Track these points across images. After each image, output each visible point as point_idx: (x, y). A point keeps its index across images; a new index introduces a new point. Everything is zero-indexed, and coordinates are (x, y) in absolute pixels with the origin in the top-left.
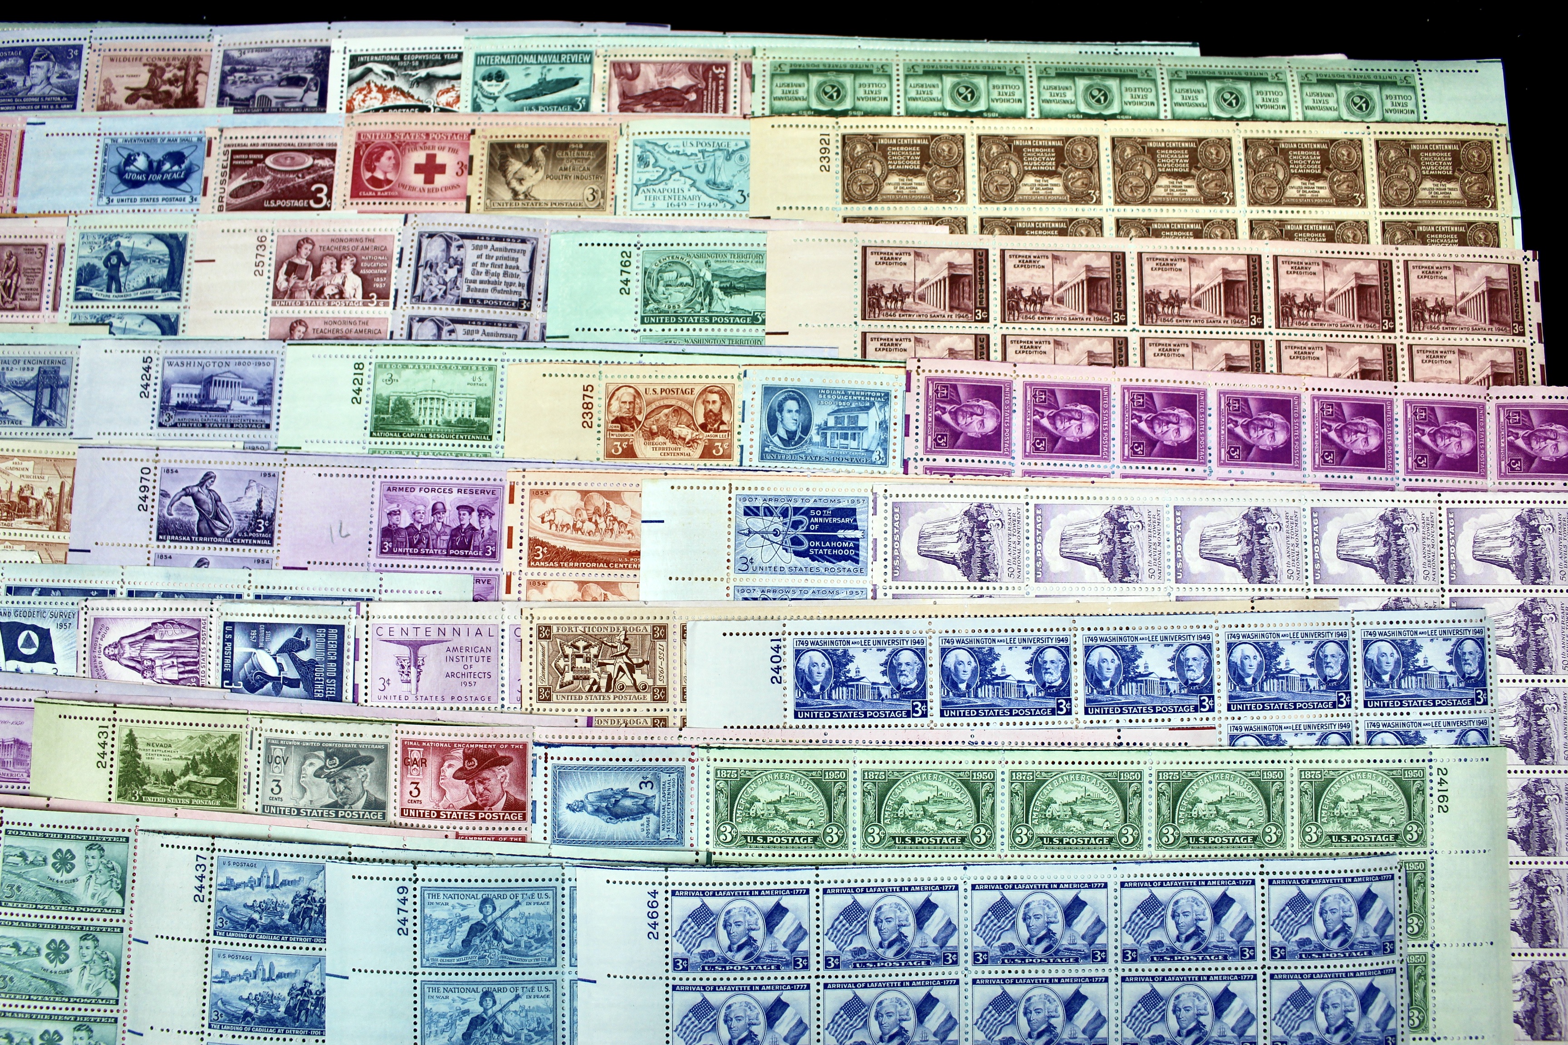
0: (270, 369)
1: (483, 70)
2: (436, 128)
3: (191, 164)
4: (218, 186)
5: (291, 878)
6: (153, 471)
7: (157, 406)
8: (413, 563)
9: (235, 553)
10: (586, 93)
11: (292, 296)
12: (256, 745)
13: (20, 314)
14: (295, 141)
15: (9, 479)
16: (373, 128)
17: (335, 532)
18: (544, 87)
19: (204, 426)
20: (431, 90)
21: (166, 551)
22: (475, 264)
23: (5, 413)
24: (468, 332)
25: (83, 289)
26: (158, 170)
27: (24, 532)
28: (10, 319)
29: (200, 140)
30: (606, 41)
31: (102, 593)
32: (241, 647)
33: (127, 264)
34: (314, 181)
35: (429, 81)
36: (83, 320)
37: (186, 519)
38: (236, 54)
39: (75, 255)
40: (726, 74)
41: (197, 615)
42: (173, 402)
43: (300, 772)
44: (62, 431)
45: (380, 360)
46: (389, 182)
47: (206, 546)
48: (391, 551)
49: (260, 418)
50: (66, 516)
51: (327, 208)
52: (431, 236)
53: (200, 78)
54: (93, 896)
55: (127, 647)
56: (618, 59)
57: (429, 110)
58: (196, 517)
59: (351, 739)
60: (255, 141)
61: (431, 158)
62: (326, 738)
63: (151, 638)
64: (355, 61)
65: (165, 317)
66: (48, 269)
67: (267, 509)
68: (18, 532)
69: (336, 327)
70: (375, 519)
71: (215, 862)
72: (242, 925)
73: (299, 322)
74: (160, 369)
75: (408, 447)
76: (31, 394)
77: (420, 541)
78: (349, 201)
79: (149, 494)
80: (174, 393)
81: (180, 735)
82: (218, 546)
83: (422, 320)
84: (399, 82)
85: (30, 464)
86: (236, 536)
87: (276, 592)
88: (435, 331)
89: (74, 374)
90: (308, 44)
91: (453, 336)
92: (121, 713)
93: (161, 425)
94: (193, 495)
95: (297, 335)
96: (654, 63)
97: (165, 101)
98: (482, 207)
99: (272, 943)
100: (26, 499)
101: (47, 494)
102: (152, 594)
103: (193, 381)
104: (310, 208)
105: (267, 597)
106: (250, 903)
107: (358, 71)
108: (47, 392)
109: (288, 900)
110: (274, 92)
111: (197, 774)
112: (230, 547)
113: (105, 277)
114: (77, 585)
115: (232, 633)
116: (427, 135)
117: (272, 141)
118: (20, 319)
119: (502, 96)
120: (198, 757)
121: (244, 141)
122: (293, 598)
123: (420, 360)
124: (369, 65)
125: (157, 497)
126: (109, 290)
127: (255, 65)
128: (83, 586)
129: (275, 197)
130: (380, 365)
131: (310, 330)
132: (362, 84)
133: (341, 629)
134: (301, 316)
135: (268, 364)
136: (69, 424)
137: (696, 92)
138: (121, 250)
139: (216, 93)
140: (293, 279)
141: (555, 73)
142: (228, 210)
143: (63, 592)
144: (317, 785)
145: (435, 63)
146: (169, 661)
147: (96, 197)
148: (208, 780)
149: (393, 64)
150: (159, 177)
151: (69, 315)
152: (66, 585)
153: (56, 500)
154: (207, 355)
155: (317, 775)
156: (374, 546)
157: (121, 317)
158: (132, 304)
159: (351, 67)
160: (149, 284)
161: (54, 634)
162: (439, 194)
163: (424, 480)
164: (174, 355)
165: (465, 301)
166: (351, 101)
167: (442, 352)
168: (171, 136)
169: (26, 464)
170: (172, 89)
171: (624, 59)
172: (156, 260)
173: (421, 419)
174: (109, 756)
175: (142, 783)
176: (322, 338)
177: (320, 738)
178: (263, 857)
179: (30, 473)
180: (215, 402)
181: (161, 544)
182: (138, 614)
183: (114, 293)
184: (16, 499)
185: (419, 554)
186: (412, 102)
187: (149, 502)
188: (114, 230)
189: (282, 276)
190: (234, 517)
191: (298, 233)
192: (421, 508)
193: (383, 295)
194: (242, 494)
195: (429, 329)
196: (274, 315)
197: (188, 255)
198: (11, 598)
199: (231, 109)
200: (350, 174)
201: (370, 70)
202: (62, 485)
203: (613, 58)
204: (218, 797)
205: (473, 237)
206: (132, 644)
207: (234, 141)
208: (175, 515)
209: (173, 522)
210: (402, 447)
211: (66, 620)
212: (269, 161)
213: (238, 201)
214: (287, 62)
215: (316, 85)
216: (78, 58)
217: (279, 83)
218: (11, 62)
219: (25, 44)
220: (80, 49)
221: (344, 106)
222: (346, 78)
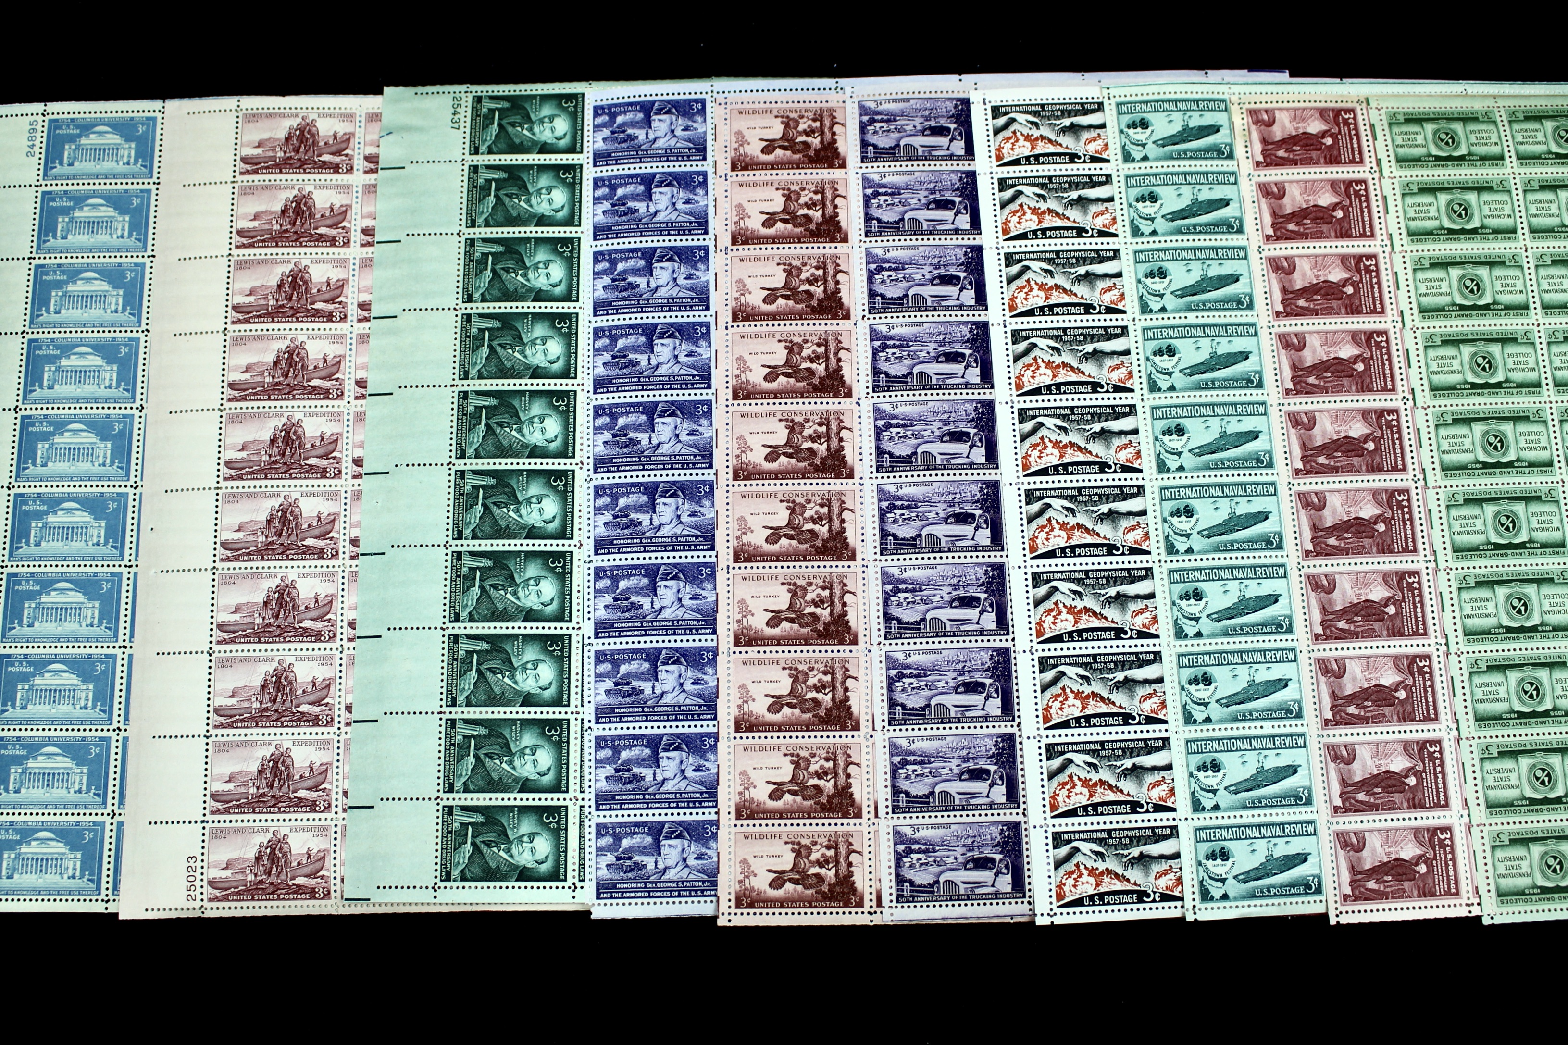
1: (1126, 119)
10: (1228, 141)
18: (1187, 134)
20: (1078, 139)
30: (1235, 89)
35: (1075, 129)
38: (872, 105)
40: (1355, 118)
53: (836, 128)
56: (1252, 106)
57: (1080, 157)
64: (996, 112)
84: (1045, 131)
90: (945, 95)
96: (1287, 109)
107: (1002, 121)
110: (919, 141)
119: (1150, 142)
124: (1012, 115)
127: (895, 116)
132: (1007, 133)
137: (1331, 136)
139: (858, 142)
141: (1196, 120)
145: (1077, 113)
149: (1035, 114)
159: (994, 117)
166: (999, 149)
170: (809, 139)
171: (1258, 106)
186: (1061, 150)
201: (1013, 120)
203: (1247, 106)
214: (927, 113)
215: (960, 134)
216: (703, 111)
217: (923, 133)
218: (629, 116)
219: (643, 99)
220: (703, 102)
221: (993, 154)
222: (991, 128)
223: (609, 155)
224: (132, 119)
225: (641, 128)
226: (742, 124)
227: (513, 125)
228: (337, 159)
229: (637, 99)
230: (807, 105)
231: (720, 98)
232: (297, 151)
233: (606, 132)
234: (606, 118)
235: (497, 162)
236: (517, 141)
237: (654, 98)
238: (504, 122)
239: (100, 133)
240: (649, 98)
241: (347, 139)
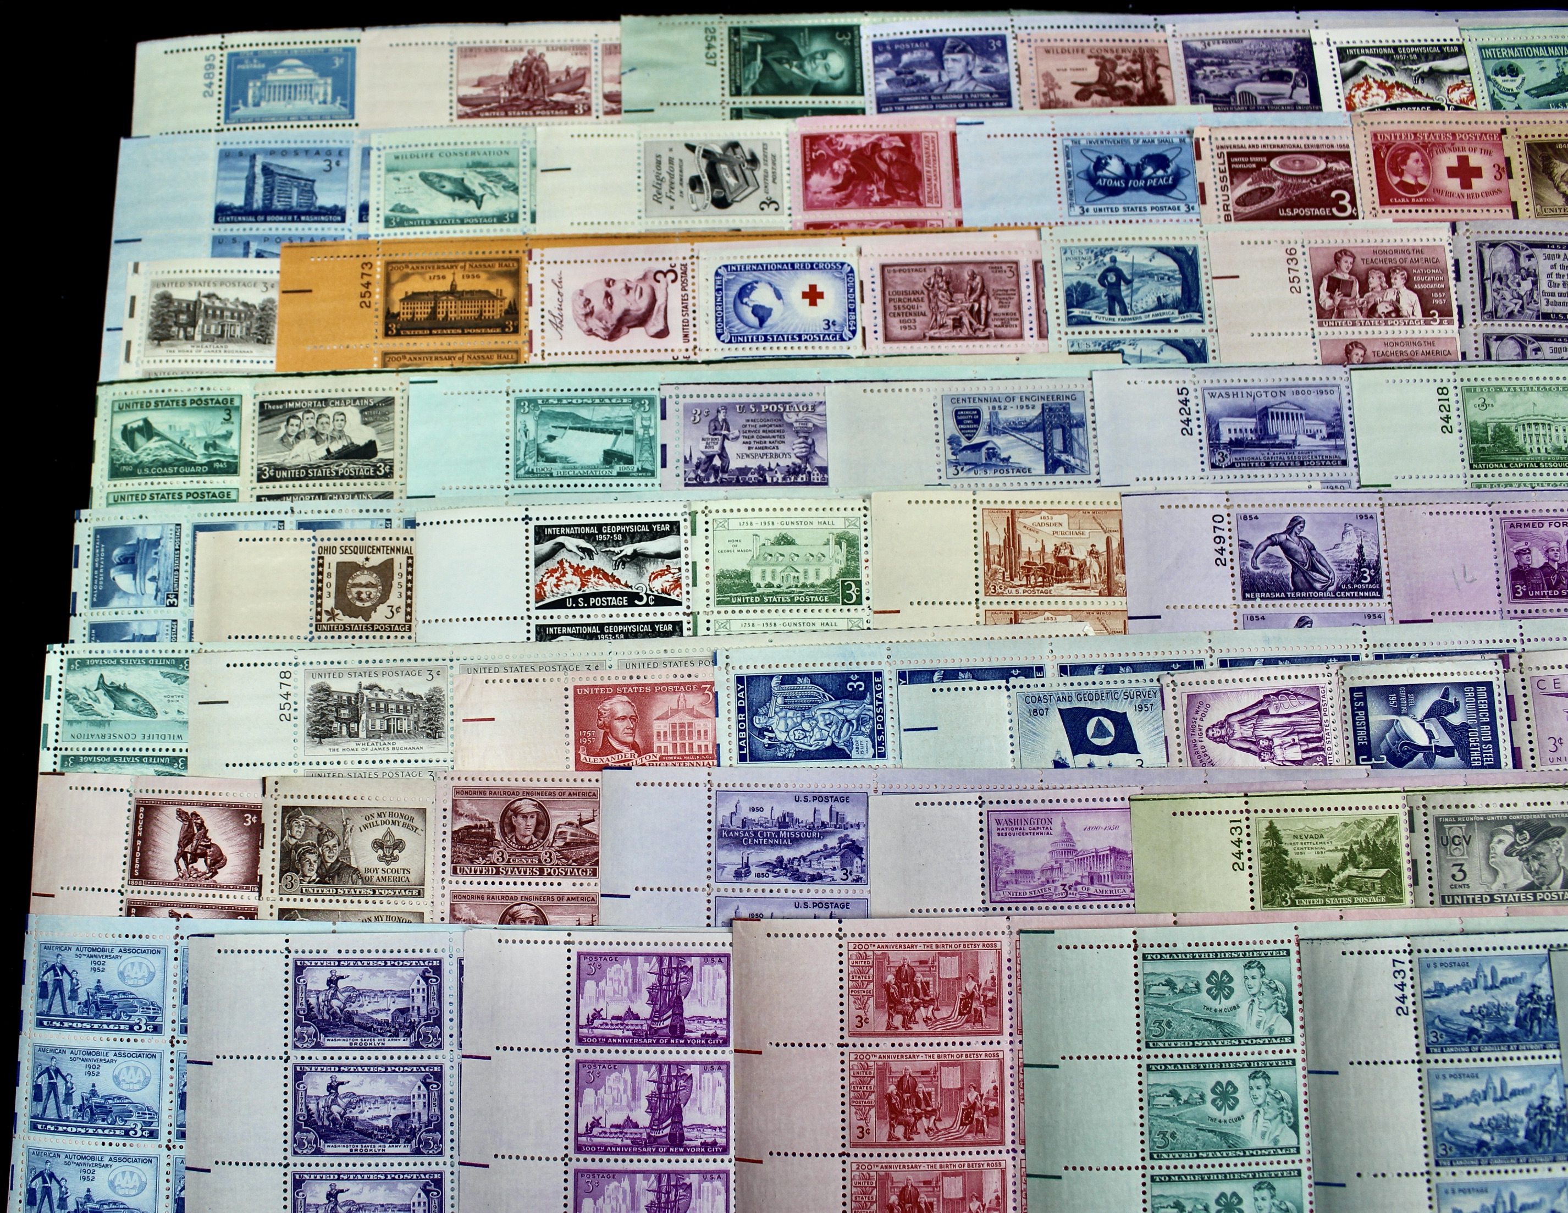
0: (1335, 397)
1: (1492, 64)
2: (1460, 128)
3: (1178, 168)
4: (1220, 193)
5: (1511, 975)
6: (1227, 519)
7: (1205, 444)
8: (1555, 606)
9: (1340, 609)
11: (1340, 315)
12: (1419, 826)
13: (998, 343)
14: (1302, 143)
15: (1040, 538)
16: (1390, 127)
17: (1459, 576)
19: (1268, 465)
20: (1439, 86)
21: (1256, 611)
22: (1549, 275)
23: (1007, 460)
24: (1555, 351)
25: (1077, 312)
26: (1139, 175)
27: (1067, 600)
28: (985, 350)
29: (1182, 141)
31: (1187, 665)
32: (1378, 716)
33: (1129, 282)
34: (1332, 188)
35: (1434, 76)
36: (1084, 348)
37: (1277, 572)
38: (1199, 46)
39: (1058, 272)
41: (1313, 682)
42: (1225, 438)
43: (1488, 852)
44: (1085, 478)
45: (1466, 383)
46: (1422, 187)
47: (1305, 602)
48: (1526, 596)
49: (1333, 453)
50: (1119, 578)
51: (1353, 217)
52: (1493, 245)
53: (1161, 72)
54: (1259, 1023)
55: (1237, 726)
57: (1442, 108)
58: (1289, 570)
59: (1539, 808)
60: (1253, 142)
61: (1463, 160)
62: (1511, 810)
63: (1265, 713)
64: (1343, 54)
65: (1189, 342)
66: (1024, 291)
67: (1370, 556)
68: (1060, 600)
69: (1399, 348)
70: (1501, 560)
71: (1415, 965)
72: (1462, 1037)
73: (1355, 344)
74: (1200, 401)
75: (1517, 478)
76: (1038, 437)
77: (1559, 581)
78: (1379, 209)
79: (1226, 546)
80: (1223, 428)
81: (1332, 822)
82: (1319, 602)
83: (1500, 338)
84: (1400, 78)
85: (1063, 518)
86: (1339, 589)
87: (1400, 650)
88: (1518, 350)
89: (1089, 412)
90: (1281, 35)
91: (1540, 355)
92: (1255, 803)
93: (1213, 466)
94: (1280, 544)
95: (1355, 359)
97: (1126, 98)
98: (1532, 213)
99: (1500, 1055)
100: (1065, 560)
101: (1091, 553)
102: (1251, 662)
103: (1245, 414)
104: (1333, 217)
105: (1390, 656)
106: (1468, 1010)
107: (1350, 65)
108: (1058, 434)
109: (1512, 1001)
110: (1257, 88)
111: (1357, 867)
112: (1334, 602)
113: (1104, 298)
114: (1151, 658)
115: (1364, 699)
116: (1454, 135)
117: (1272, 142)
118: (999, 350)
119: (1522, 92)
120: (1355, 847)
121: (1240, 142)
122: (1421, 655)
123: (1514, 382)
124: (1362, 59)
125: (1235, 548)
126: (1112, 312)
127: (1227, 58)
128: (1160, 658)
129: (1290, 204)
130: (1469, 390)
131: (1369, 352)
132: (1358, 79)
133: (1489, 685)
134: (1356, 337)
135: (1332, 392)
136: (1094, 470)
138: (1119, 266)
140: (1338, 297)
142: (1237, 220)
143: (1135, 667)
144: (1510, 865)
145: (1435, 57)
146: (1289, 739)
147: (1065, 205)
148: (1370, 873)
149: (1387, 57)
150: (1142, 183)
151: (1064, 342)
152: (1138, 659)
153: (1103, 559)
154: (1256, 383)
155: (1508, 853)
156: (1504, 590)
157: (1133, 343)
158: (1145, 328)
159: (1341, 61)
160: (1161, 305)
161: (1133, 718)
162: (1480, 200)
163: (1552, 513)
164: (1215, 384)
165: (1546, 316)
166: (1350, 98)
167: (1534, 373)
168: (1145, 136)
169: (1057, 518)
172: (1163, 277)
173: (1528, 447)
174: (1247, 855)
175: (1293, 883)
176: (1384, 361)
177: (1506, 810)
178: (1476, 953)
179: (1065, 528)
180: (1276, 437)
181: (1249, 603)
182: (1245, 685)
183: (1118, 317)
184: (1052, 561)
185: (1560, 596)
186: (1422, 100)
187: (1226, 555)
188: (1103, 243)
189: (1324, 294)
190: (1333, 567)
191: (1332, 244)
192: (1553, 544)
193: (1445, 312)
194: (1338, 540)
195: (1511, 348)
196: (1323, 336)
197: (1202, 271)
198: (1068, 679)
199: (1210, 107)
200: (1374, 178)
201: (1363, 65)
202: (1108, 541)
204: (1383, 892)
205: (1543, 245)
206: (1242, 722)
207: (1227, 143)
208: (1262, 569)
209: (1261, 576)
210: (1510, 478)
211: (1144, 700)
212: (1275, 164)
213: (1248, 209)
214: (1263, 55)
215: (1304, 80)
216: (1003, 50)
217: (1260, 78)
218: (917, 55)
219: (931, 34)
220: (1003, 39)
221: (1343, 104)
222: (1338, 72)
223: (896, 100)
224: (326, 50)
225: (932, 68)
226: (1051, 64)
227: (780, 61)
228: (572, 99)
229: (925, 35)
230: (1124, 44)
231: (1022, 34)
232: (524, 90)
233: (890, 73)
234: (888, 56)
235: (764, 105)
236: (786, 80)
237: (945, 34)
238: (769, 58)
239: (290, 68)
240: (938, 34)
241: (583, 75)
